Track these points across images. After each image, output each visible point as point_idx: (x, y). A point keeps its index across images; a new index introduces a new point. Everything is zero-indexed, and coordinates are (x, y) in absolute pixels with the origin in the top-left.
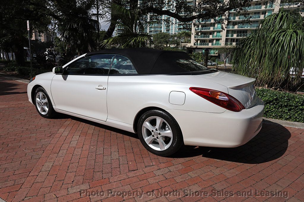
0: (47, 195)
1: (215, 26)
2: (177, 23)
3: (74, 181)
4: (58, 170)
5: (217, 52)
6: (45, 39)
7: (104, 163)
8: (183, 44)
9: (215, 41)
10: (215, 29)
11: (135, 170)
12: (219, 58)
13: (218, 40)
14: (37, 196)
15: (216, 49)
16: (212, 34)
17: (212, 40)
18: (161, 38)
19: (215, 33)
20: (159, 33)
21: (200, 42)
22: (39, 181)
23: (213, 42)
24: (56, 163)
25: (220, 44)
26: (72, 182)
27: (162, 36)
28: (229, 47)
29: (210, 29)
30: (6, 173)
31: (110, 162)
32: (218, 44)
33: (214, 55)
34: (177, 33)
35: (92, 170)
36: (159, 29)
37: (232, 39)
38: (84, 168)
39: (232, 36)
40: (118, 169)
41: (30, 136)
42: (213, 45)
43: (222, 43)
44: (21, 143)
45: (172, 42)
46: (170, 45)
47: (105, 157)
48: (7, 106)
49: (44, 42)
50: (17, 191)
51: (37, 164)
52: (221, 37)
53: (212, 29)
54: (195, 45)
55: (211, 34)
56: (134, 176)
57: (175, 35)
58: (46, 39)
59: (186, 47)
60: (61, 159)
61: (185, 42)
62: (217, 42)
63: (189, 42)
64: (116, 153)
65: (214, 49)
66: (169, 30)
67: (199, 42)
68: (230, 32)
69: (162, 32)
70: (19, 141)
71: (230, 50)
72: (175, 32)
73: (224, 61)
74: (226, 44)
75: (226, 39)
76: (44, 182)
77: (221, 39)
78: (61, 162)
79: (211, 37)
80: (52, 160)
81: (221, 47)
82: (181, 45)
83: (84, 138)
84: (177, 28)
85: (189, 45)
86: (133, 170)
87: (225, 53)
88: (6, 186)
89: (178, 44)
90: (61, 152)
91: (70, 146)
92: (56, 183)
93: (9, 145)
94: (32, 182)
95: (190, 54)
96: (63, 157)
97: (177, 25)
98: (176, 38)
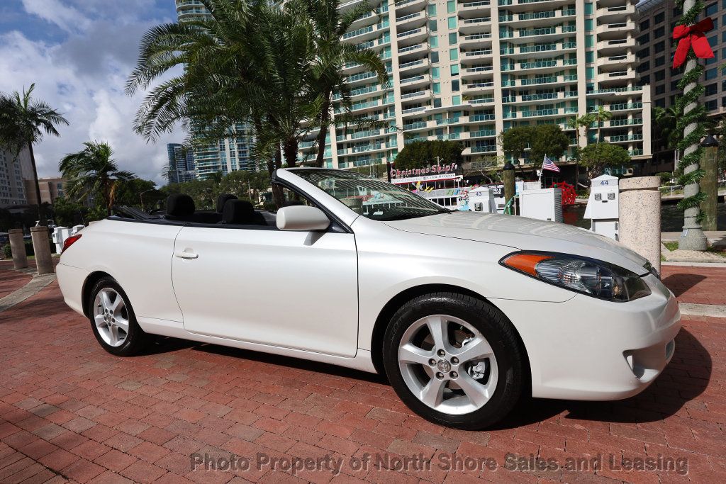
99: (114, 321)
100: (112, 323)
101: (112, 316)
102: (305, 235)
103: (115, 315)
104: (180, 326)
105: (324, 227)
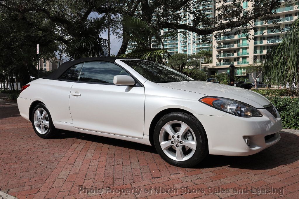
0: (66, 197)
1: (239, 43)
2: (194, 43)
3: (93, 186)
4: (75, 178)
5: (245, 71)
6: (50, 68)
7: (124, 171)
8: (203, 65)
9: (241, 60)
10: (239, 46)
11: (159, 177)
12: (248, 78)
13: (244, 58)
14: (56, 198)
15: (244, 68)
16: (237, 51)
17: (237, 59)
18: (177, 60)
19: (241, 50)
20: (176, 55)
21: (224, 62)
22: (57, 186)
23: (239, 61)
24: (72, 172)
25: (248, 63)
26: (92, 187)
27: (179, 57)
28: (259, 65)
29: (234, 46)
30: (22, 180)
31: (130, 171)
32: (245, 62)
33: (241, 75)
34: (195, 54)
35: (112, 178)
36: (175, 50)
37: (261, 56)
38: (102, 176)
39: (261, 52)
40: (140, 177)
41: (42, 150)
42: (239, 64)
43: (250, 61)
44: (34, 156)
45: (191, 63)
46: (188, 67)
47: (124, 167)
48: (16, 127)
49: (49, 71)
50: (35, 194)
51: (53, 173)
52: (248, 54)
53: (236, 46)
54: (217, 65)
55: (235, 52)
56: (159, 182)
57: (194, 56)
58: (52, 68)
59: (207, 68)
60: (78, 169)
61: (206, 62)
62: (244, 60)
63: (210, 62)
64: (136, 164)
65: (241, 68)
66: (186, 51)
67: (222, 61)
68: (259, 48)
69: (179, 52)
70: (32, 155)
71: (260, 68)
72: (193, 52)
73: (254, 81)
74: (255, 62)
75: (254, 56)
76: (61, 187)
77: (248, 57)
78: (77, 171)
79: (236, 55)
80: (68, 170)
81: (249, 65)
82: (201, 66)
83: (100, 151)
84: (195, 48)
85: (210, 66)
86: (157, 178)
87: (255, 72)
88: (23, 190)
89: (197, 65)
90: (76, 163)
91: (86, 158)
92: (75, 188)
93: (22, 158)
94: (50, 187)
95: (212, 75)
96: (79, 167)
97: (196, 45)
98: (194, 59)
99: (42, 122)
100: (42, 123)
101: (42, 120)
102: (125, 87)
103: (43, 120)
104: (71, 125)
105: (133, 84)
